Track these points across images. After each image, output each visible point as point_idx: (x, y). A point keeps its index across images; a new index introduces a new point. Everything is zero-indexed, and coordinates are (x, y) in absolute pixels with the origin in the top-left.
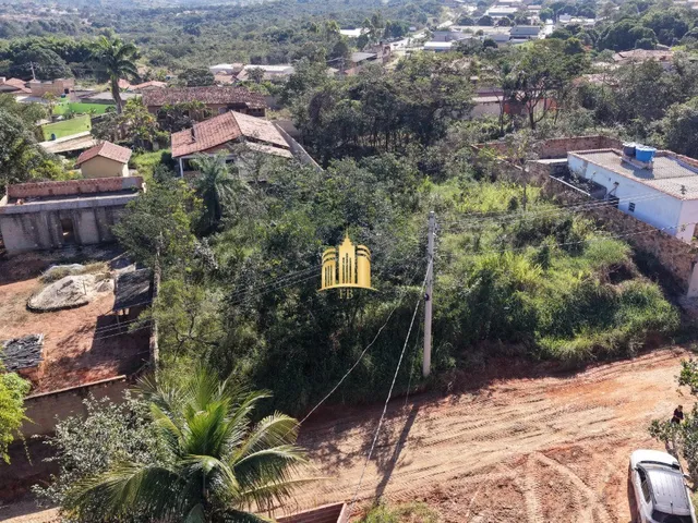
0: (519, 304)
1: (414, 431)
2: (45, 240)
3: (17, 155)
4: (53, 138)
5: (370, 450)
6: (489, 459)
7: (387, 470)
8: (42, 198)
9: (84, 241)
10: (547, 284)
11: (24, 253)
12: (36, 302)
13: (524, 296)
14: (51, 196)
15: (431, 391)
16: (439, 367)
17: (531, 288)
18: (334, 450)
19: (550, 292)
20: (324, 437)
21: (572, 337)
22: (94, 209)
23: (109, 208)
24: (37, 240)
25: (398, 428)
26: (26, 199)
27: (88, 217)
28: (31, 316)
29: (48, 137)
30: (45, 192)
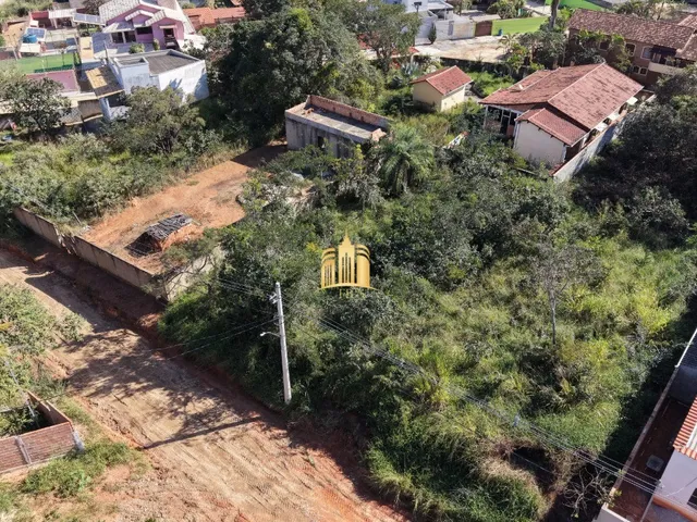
0: (393, 408)
4: (500, 34)
7: (180, 436)
8: (325, 112)
13: (406, 410)
14: (332, 115)
15: (274, 417)
17: (425, 403)
19: (435, 422)
22: (337, 137)
23: (347, 140)
27: (334, 142)
28: (232, 202)
29: (494, 32)
30: (331, 109)
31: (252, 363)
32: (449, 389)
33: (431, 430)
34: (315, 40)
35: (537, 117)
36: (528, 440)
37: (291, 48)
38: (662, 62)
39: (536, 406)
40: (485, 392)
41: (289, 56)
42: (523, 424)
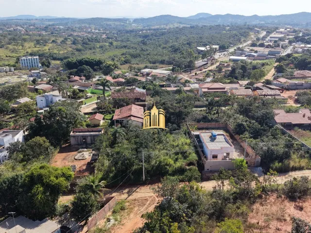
0: (166, 168)
1: (137, 190)
2: (79, 142)
3: (75, 122)
4: (85, 104)
5: (128, 193)
6: (146, 196)
7: (129, 196)
8: (80, 132)
9: (88, 143)
10: (174, 165)
11: (75, 145)
12: (76, 157)
13: (168, 167)
14: (82, 132)
15: (144, 184)
16: (146, 179)
17: (170, 165)
18: (122, 192)
19: (174, 167)
20: (122, 189)
21: (174, 176)
22: (91, 136)
23: (94, 136)
24: (78, 142)
25: (135, 189)
26: (76, 132)
27: (89, 138)
28: (75, 161)
29: (84, 103)
30: (81, 131)
31: (132, 177)
32: (172, 162)
33: (174, 168)
34: (70, 114)
35: (132, 118)
36: (189, 162)
37: (64, 117)
38: (138, 101)
39: (185, 158)
40: (177, 160)
41: (65, 120)
42: (185, 161)
